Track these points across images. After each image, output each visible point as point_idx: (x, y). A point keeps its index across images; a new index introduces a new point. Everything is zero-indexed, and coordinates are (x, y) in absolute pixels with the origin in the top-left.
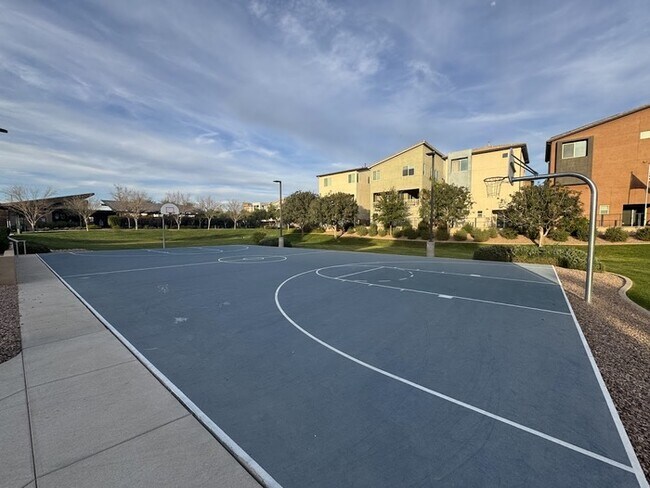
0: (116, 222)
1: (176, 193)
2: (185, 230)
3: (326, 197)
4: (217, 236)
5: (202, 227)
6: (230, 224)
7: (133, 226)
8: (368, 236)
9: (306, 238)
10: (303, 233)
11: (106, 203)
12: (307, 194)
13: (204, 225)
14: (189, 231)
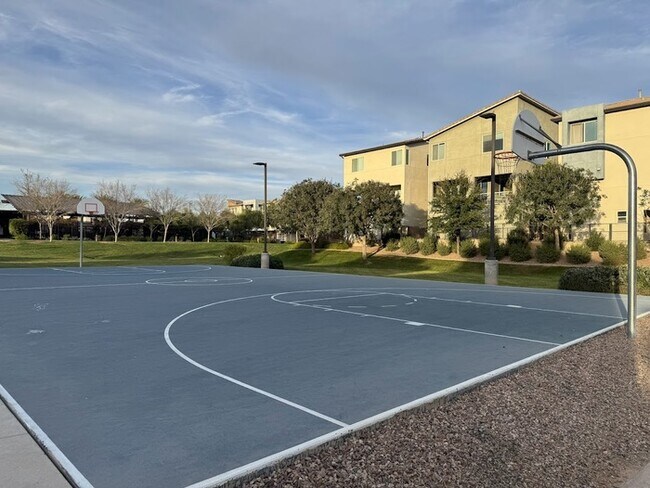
0: (20, 228)
1: (114, 183)
2: (125, 243)
3: (349, 189)
4: (177, 254)
5: (155, 239)
6: (201, 234)
7: (46, 235)
8: (419, 255)
9: (318, 256)
10: (313, 249)
11: (8, 199)
12: (320, 184)
13: (157, 236)
14: (131, 245)
